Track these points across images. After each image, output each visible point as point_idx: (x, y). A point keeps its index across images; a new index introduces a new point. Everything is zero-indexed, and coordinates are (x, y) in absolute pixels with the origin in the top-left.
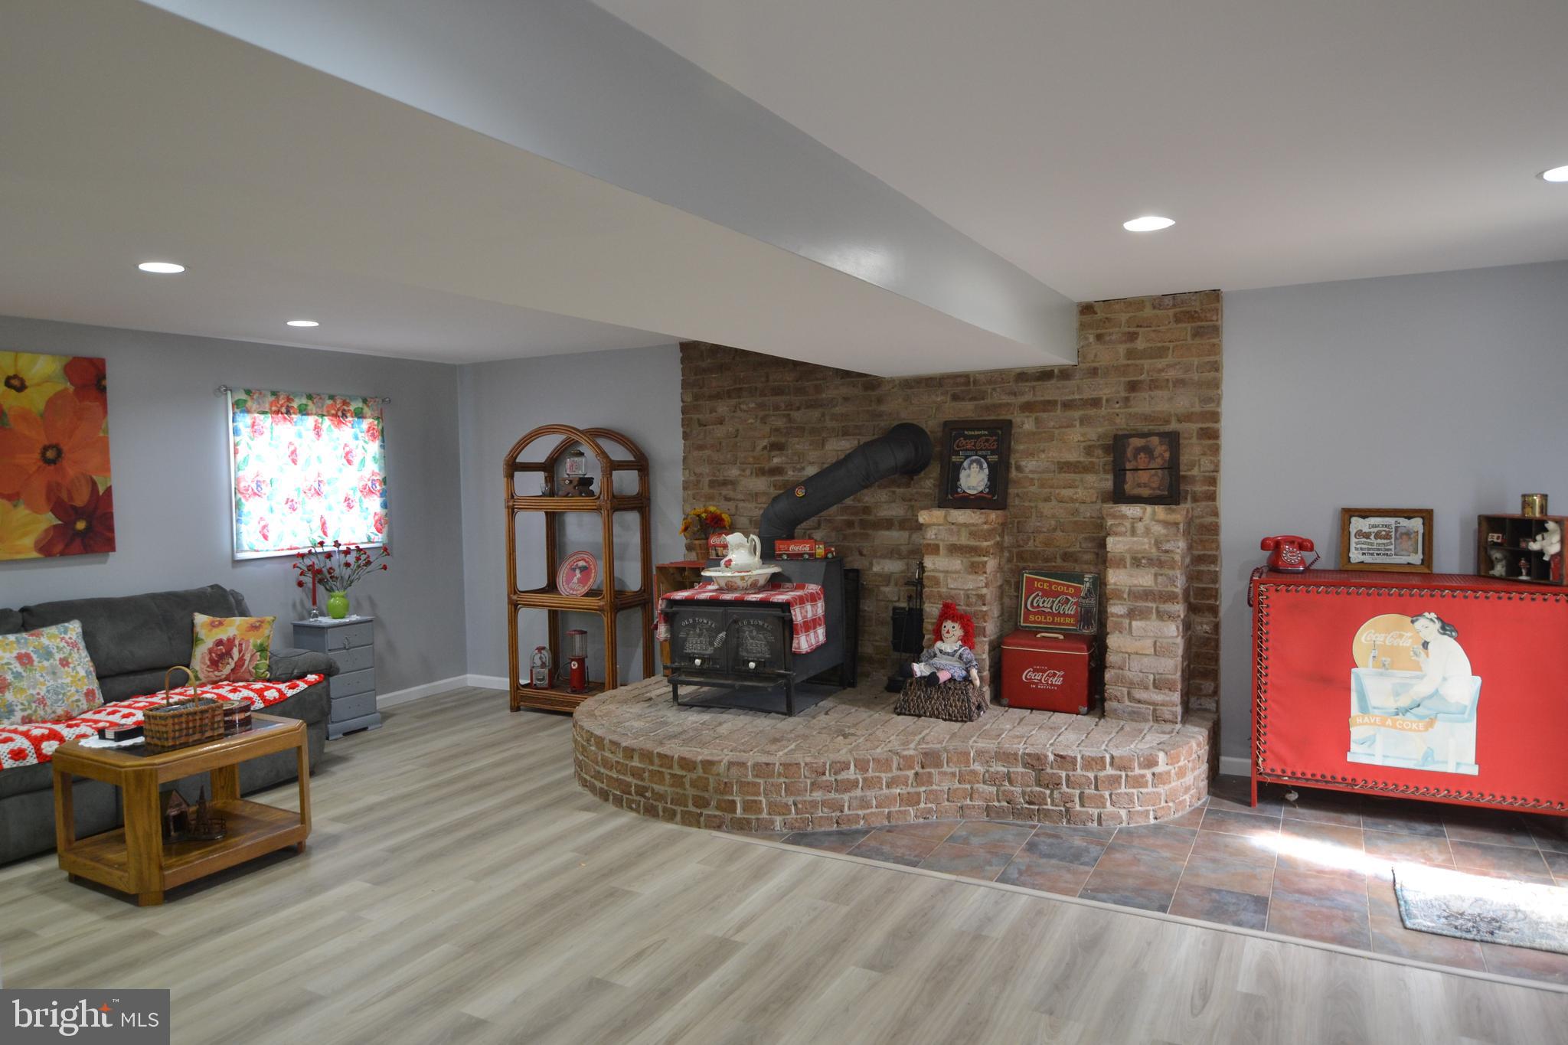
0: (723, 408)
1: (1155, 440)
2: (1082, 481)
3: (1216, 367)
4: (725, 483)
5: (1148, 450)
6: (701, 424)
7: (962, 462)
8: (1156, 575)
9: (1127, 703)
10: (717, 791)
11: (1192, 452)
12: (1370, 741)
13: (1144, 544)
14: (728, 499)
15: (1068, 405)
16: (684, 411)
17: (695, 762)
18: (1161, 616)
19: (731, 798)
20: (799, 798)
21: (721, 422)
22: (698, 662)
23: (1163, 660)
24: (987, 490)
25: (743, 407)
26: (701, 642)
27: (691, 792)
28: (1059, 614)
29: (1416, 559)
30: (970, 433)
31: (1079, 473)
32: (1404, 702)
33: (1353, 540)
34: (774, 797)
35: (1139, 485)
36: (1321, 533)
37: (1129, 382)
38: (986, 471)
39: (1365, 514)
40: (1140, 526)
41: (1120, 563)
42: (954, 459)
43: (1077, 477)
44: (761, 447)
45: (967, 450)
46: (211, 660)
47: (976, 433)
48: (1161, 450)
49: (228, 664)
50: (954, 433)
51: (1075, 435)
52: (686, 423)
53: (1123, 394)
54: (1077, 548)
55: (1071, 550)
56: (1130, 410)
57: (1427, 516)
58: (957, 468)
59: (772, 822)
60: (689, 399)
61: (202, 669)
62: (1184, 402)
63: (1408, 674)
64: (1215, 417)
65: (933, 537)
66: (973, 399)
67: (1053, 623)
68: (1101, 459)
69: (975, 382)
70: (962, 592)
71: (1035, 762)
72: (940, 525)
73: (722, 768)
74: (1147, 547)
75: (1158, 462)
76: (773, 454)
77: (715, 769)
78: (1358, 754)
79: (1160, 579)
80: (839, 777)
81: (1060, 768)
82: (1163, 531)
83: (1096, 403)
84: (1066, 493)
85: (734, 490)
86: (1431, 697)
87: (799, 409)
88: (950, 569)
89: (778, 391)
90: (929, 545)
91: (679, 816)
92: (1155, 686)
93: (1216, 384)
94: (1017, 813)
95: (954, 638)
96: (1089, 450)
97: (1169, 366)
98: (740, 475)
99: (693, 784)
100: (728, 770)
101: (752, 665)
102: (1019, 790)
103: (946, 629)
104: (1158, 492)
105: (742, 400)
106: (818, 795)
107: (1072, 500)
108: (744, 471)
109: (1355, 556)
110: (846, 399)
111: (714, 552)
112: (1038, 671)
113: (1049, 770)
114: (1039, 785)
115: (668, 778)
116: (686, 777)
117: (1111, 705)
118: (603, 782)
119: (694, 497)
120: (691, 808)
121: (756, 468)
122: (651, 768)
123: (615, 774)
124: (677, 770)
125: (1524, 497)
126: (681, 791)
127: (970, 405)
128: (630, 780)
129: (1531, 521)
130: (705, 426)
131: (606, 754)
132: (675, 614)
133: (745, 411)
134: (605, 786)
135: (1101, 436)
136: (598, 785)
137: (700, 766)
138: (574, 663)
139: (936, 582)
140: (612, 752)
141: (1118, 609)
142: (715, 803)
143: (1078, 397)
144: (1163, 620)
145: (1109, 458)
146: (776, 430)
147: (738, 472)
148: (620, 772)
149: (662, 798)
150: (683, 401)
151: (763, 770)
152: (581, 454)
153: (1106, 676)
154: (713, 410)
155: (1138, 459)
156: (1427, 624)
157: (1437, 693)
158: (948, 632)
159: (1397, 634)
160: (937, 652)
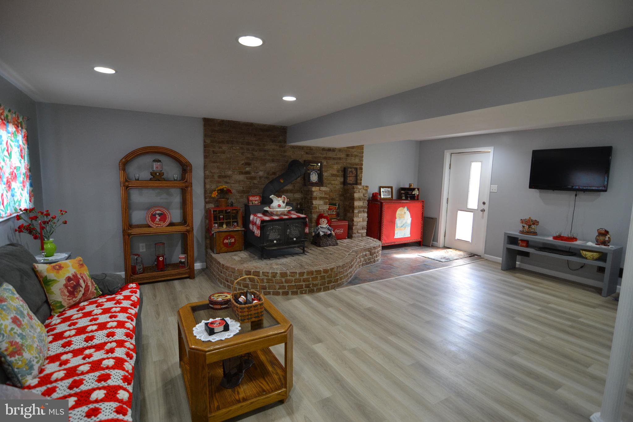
0: (225, 147)
1: (353, 169)
2: (336, 179)
3: (363, 153)
4: (225, 177)
5: (352, 172)
6: (213, 152)
7: (311, 173)
8: (363, 202)
9: (357, 234)
10: (335, 277)
11: (359, 172)
12: (397, 233)
14: (227, 183)
15: (334, 159)
16: (205, 147)
17: (329, 270)
19: (337, 278)
20: (347, 272)
21: (224, 153)
22: (275, 242)
23: (364, 222)
24: (318, 181)
25: (234, 148)
26: (275, 234)
27: (327, 280)
28: (332, 215)
29: (390, 196)
31: (336, 177)
32: (402, 225)
33: (381, 193)
34: (344, 274)
35: (350, 180)
36: (377, 191)
37: (347, 154)
38: (317, 176)
39: (383, 187)
40: (360, 190)
41: (357, 200)
42: (308, 172)
44: (241, 163)
45: (311, 169)
47: (313, 164)
48: (354, 172)
49: (80, 291)
50: (307, 164)
51: (336, 167)
52: (205, 151)
53: (346, 157)
55: (334, 197)
56: (347, 161)
57: (391, 188)
58: (309, 174)
59: (344, 281)
60: (208, 141)
62: (357, 161)
63: (403, 219)
64: (362, 164)
65: (316, 195)
66: (311, 154)
68: (341, 173)
69: (312, 149)
71: (369, 250)
74: (362, 196)
76: (246, 166)
77: (334, 270)
78: (396, 236)
79: (364, 203)
82: (365, 192)
83: (340, 159)
84: (333, 182)
85: (230, 179)
86: (405, 223)
87: (257, 151)
89: (249, 144)
90: (314, 197)
92: (362, 229)
93: (362, 157)
95: (326, 223)
96: (338, 171)
97: (355, 151)
98: (232, 174)
99: (328, 277)
100: (337, 269)
101: (295, 239)
103: (323, 221)
104: (354, 182)
105: (233, 145)
106: (349, 270)
107: (334, 184)
108: (234, 172)
109: (383, 196)
110: (274, 150)
111: (251, 203)
112: (338, 229)
114: (370, 255)
115: (319, 278)
116: (325, 275)
117: (354, 235)
118: (286, 289)
119: (211, 182)
120: (327, 285)
121: (239, 171)
122: (312, 276)
123: (293, 284)
124: (323, 274)
125: (410, 184)
126: (323, 281)
127: (310, 156)
128: (302, 283)
129: (412, 188)
130: (217, 153)
131: (288, 278)
132: (265, 226)
133: (235, 150)
134: (286, 290)
135: (341, 167)
136: (281, 291)
137: (330, 270)
138: (161, 258)
139: (316, 208)
140: (292, 276)
141: (356, 211)
142: (333, 281)
143: (336, 157)
144: (364, 213)
145: (343, 173)
146: (247, 158)
147: (232, 173)
148: (297, 282)
149: (317, 285)
150: (205, 142)
151: (343, 266)
152: (159, 161)
153: (353, 228)
154: (220, 148)
155: (350, 174)
156: (406, 209)
157: (406, 222)
158: (323, 222)
159: (402, 211)
160: (320, 228)
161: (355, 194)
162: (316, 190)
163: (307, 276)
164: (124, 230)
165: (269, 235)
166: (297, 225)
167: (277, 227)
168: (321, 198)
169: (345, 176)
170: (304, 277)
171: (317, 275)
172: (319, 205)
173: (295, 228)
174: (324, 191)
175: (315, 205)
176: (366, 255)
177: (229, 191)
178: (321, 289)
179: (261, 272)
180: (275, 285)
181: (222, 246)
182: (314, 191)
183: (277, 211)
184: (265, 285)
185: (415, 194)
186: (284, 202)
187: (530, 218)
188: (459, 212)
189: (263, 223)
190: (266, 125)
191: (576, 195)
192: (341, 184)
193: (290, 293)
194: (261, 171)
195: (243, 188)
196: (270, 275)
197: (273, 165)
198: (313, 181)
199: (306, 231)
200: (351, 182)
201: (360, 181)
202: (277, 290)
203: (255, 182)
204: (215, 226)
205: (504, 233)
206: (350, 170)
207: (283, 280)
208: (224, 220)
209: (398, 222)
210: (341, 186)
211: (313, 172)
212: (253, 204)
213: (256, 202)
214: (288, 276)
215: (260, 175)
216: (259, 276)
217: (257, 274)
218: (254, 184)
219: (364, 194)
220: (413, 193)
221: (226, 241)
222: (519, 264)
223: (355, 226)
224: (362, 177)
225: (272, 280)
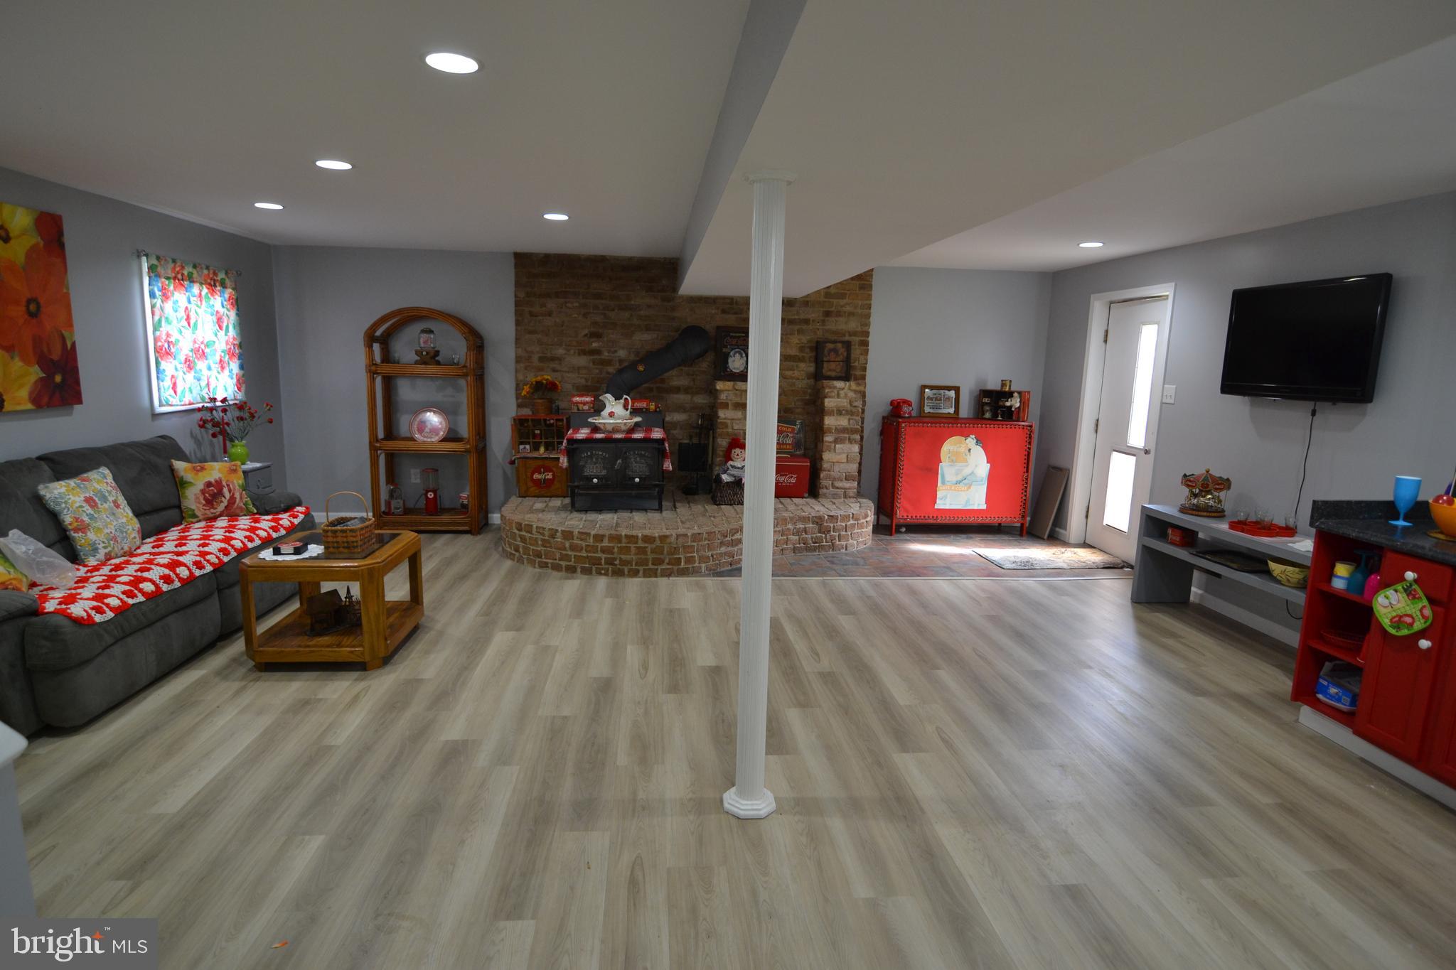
0: (551, 304)
1: (839, 345)
2: (797, 366)
3: (869, 307)
4: (553, 359)
5: (835, 351)
6: (531, 314)
7: (729, 353)
8: (849, 419)
9: (831, 489)
10: (670, 553)
11: (856, 351)
12: (944, 498)
13: (844, 403)
14: (554, 370)
16: (517, 304)
17: (655, 538)
18: (851, 441)
19: (678, 556)
20: (715, 552)
21: (550, 314)
22: (595, 480)
23: (851, 465)
24: (746, 370)
25: (569, 305)
26: (597, 467)
27: (650, 556)
28: (784, 444)
29: (952, 410)
30: (734, 335)
31: (796, 362)
32: (960, 478)
33: (926, 401)
34: (702, 553)
35: (830, 370)
36: (912, 396)
37: (825, 311)
38: (745, 358)
39: (931, 388)
40: (842, 393)
41: (831, 413)
42: (724, 350)
43: (795, 364)
44: (583, 334)
45: (732, 345)
46: (205, 499)
47: (737, 335)
48: (842, 350)
49: (222, 502)
50: (723, 334)
51: (795, 339)
52: (519, 313)
53: (822, 318)
54: (792, 405)
55: (789, 406)
56: (825, 327)
57: (957, 389)
58: (727, 356)
59: (700, 568)
60: (522, 295)
61: (198, 508)
62: (853, 325)
63: (961, 464)
64: (867, 334)
65: (725, 398)
66: (736, 313)
68: (808, 354)
69: (737, 303)
71: (818, 521)
72: (729, 391)
73: (673, 539)
74: (845, 404)
75: (840, 358)
76: (592, 340)
77: (668, 540)
78: (940, 504)
79: (851, 421)
80: (733, 538)
81: (830, 522)
82: (854, 396)
83: (806, 321)
84: (788, 373)
85: (560, 364)
86: (970, 475)
87: (613, 310)
88: (735, 418)
89: (598, 296)
90: (722, 403)
91: (641, 572)
92: (846, 479)
93: (868, 316)
94: (808, 549)
96: (802, 349)
97: (847, 304)
98: (565, 354)
99: (653, 551)
100: (677, 540)
101: (637, 480)
102: (810, 536)
104: (840, 374)
105: (568, 300)
106: (723, 549)
107: (792, 378)
108: (568, 350)
109: (927, 410)
110: (649, 306)
111: (576, 408)
112: (782, 475)
113: (825, 524)
114: (820, 533)
115: (633, 550)
116: (647, 547)
117: (822, 491)
118: (570, 561)
119: (526, 368)
120: (651, 566)
121: (579, 350)
122: (619, 545)
123: (584, 554)
124: (641, 544)
125: (1002, 381)
126: (643, 557)
127: (733, 317)
128: (600, 555)
129: (1005, 392)
130: (536, 316)
131: (575, 542)
132: (577, 449)
133: (570, 308)
134: (572, 563)
135: (809, 341)
136: (563, 563)
137: (657, 539)
138: (430, 493)
139: (726, 425)
140: (582, 540)
141: (828, 438)
142: (667, 561)
143: (796, 317)
144: (851, 443)
145: (813, 354)
146: (595, 323)
147: (564, 352)
148: (590, 552)
149: (628, 563)
150: (516, 296)
151: (697, 537)
152: (431, 332)
153: (822, 476)
154: (543, 305)
155: (829, 355)
156: (971, 441)
157: (973, 473)
158: (738, 455)
159: (958, 445)
160: (730, 467)
161: (826, 401)
162: (727, 388)
163: (609, 543)
164: (370, 442)
165: (584, 466)
166: (643, 453)
167: (600, 453)
168: (738, 406)
169: (818, 361)
170: (603, 544)
171: (628, 543)
172: (733, 419)
173: (638, 459)
175: (725, 419)
176: (805, 531)
177: (552, 386)
178: (638, 571)
179: (535, 526)
180: (553, 552)
181: (530, 484)
182: (722, 391)
183: (604, 424)
184: (539, 549)
185: (1011, 407)
186: (626, 407)
187: (1207, 472)
188: (1115, 455)
189: (572, 445)
190: (634, 257)
191: (1314, 413)
192: (808, 379)
193: (579, 570)
194: (623, 348)
195: (587, 380)
196: (546, 533)
197: (646, 336)
198: (734, 369)
199: (664, 466)
200: (833, 374)
201: (862, 373)
202: (557, 561)
203: (611, 369)
204: (525, 448)
205: (1141, 507)
206: (831, 346)
207: (567, 545)
208: (541, 439)
209: (947, 471)
210: (809, 381)
211: (737, 350)
212: (578, 409)
213: (586, 407)
214: (575, 538)
215: (619, 357)
216: (532, 534)
217: (529, 528)
218: (608, 373)
219: (850, 401)
220: (1008, 404)
221: (536, 476)
223: (825, 471)
224: (866, 364)
225: (549, 543)
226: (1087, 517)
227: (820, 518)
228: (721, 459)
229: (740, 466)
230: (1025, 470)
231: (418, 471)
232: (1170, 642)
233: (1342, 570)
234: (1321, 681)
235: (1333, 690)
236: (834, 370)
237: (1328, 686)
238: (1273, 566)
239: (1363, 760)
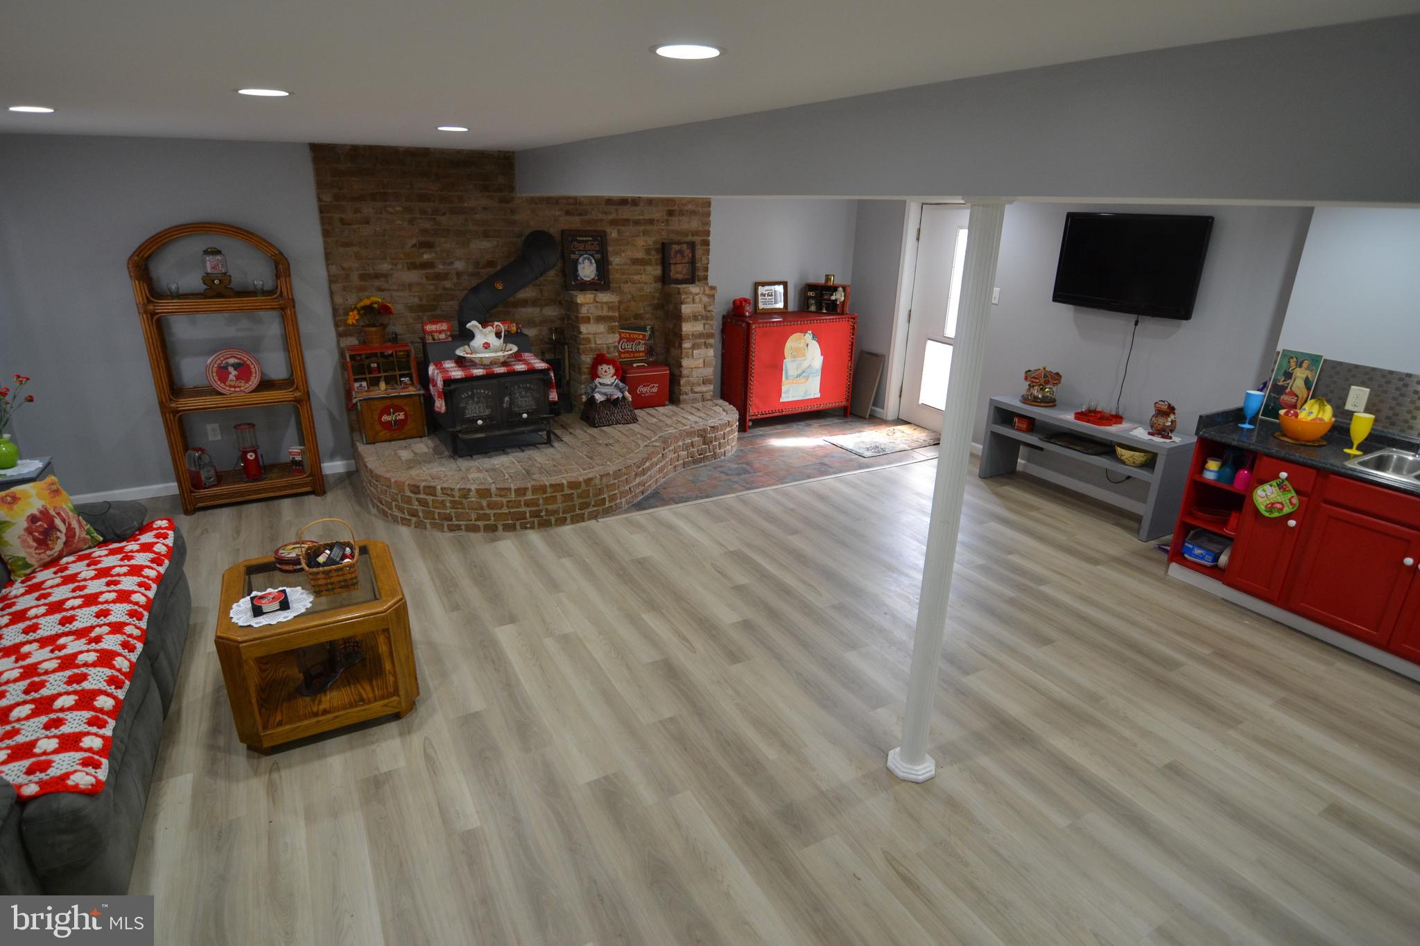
0: (368, 209)
1: (685, 247)
2: (644, 270)
4: (377, 276)
5: (681, 252)
6: (343, 222)
7: (578, 259)
8: (704, 324)
9: (691, 395)
10: (596, 495)
11: (699, 251)
13: (698, 308)
14: (380, 290)
15: (637, 223)
16: (322, 210)
17: (581, 482)
18: (706, 345)
19: (602, 497)
20: (631, 485)
21: (367, 222)
22: (480, 422)
23: (708, 369)
24: (597, 278)
25: (390, 209)
26: (480, 407)
27: (577, 501)
28: (636, 352)
29: (779, 306)
30: (581, 239)
31: (644, 265)
32: (799, 372)
33: (760, 298)
34: (622, 489)
35: (677, 273)
36: (747, 294)
37: (669, 212)
38: (595, 265)
39: (764, 284)
40: (697, 298)
41: (688, 320)
42: (573, 256)
43: (642, 268)
44: (410, 244)
45: (580, 250)
46: (35, 539)
47: (584, 239)
48: (688, 252)
49: (57, 537)
50: (570, 238)
51: (641, 242)
52: (323, 221)
53: (666, 218)
54: (642, 311)
55: (639, 312)
56: (669, 228)
57: (786, 284)
58: (576, 263)
59: (621, 503)
60: (327, 198)
61: (29, 554)
62: (695, 224)
63: (800, 359)
64: (708, 233)
65: (586, 312)
66: (580, 215)
67: (634, 357)
68: (655, 257)
69: (581, 204)
70: (605, 346)
71: (702, 434)
72: (590, 304)
73: (597, 481)
75: (686, 260)
76: (422, 250)
77: (593, 483)
78: (785, 398)
79: (706, 326)
80: (644, 467)
81: (713, 433)
82: (708, 300)
83: (651, 222)
84: (636, 278)
85: (387, 282)
86: (808, 368)
87: (444, 214)
88: (597, 332)
89: (423, 198)
90: (583, 317)
91: (569, 520)
92: (703, 383)
93: (708, 214)
94: (695, 462)
95: (611, 375)
96: (648, 251)
98: (392, 269)
99: (579, 496)
100: (601, 480)
101: (525, 416)
102: (696, 449)
103: (604, 370)
104: (686, 277)
105: (388, 203)
106: (638, 480)
107: (640, 282)
108: (396, 265)
109: (761, 306)
110: (485, 209)
111: (430, 338)
112: (644, 386)
113: (708, 436)
114: (704, 444)
115: (559, 498)
116: (573, 493)
117: (683, 397)
118: (490, 520)
119: (344, 289)
120: (578, 512)
121: (407, 263)
122: (544, 496)
123: (505, 510)
124: (567, 491)
125: (827, 276)
126: (570, 503)
127: (577, 219)
128: (524, 510)
129: (830, 287)
130: (350, 225)
131: (494, 499)
132: (455, 390)
133: (391, 213)
134: (492, 522)
135: (655, 243)
136: (481, 523)
137: (583, 483)
138: (250, 454)
139: (588, 340)
140: (501, 496)
141: (687, 345)
142: (593, 503)
143: (642, 217)
144: (707, 348)
145: (659, 256)
146: (424, 231)
147: (390, 267)
148: (512, 507)
149: (555, 512)
150: (320, 200)
151: (617, 474)
152: (218, 252)
153: (682, 382)
154: (357, 211)
155: (675, 257)
156: (809, 336)
157: (810, 365)
158: (606, 372)
159: (799, 341)
160: (598, 385)
161: (683, 307)
162: (588, 301)
163: (533, 495)
164: (161, 404)
165: (465, 408)
166: (528, 385)
167: (482, 391)
168: (600, 319)
169: (665, 263)
170: (526, 498)
171: (554, 492)
172: (596, 334)
173: (523, 393)
174: (606, 303)
175: (588, 334)
176: (692, 445)
177: (385, 310)
178: (565, 519)
179: (439, 488)
180: (468, 513)
181: (378, 427)
182: (582, 305)
183: (481, 358)
184: (448, 511)
185: (836, 300)
186: (498, 335)
187: (1044, 369)
188: (930, 343)
189: (449, 386)
190: (463, 150)
191: (1136, 324)
192: (656, 282)
193: (500, 528)
194: (460, 259)
195: (421, 299)
196: (457, 494)
197: (486, 244)
198: (585, 277)
199: (550, 397)
200: (680, 277)
201: (704, 273)
202: (473, 522)
203: (448, 284)
204: (361, 386)
205: (989, 400)
206: (676, 247)
207: (484, 503)
208: (379, 372)
209: (790, 366)
210: (656, 285)
211: (585, 256)
212: (434, 339)
213: (442, 336)
214: (493, 495)
215: (456, 269)
216: (435, 496)
217: (431, 490)
218: (445, 289)
219: (705, 306)
220: (833, 298)
221: (385, 418)
222: (1024, 464)
223: (684, 377)
224: (708, 264)
225: (461, 503)
226: (900, 396)
227: (704, 430)
228: (586, 376)
229: (609, 383)
230: (849, 358)
231: (216, 426)
232: (1034, 513)
233: (1213, 465)
234: (1186, 544)
235: (1198, 551)
236: (681, 273)
237: (1193, 548)
238: (1119, 450)
239: (1223, 599)
